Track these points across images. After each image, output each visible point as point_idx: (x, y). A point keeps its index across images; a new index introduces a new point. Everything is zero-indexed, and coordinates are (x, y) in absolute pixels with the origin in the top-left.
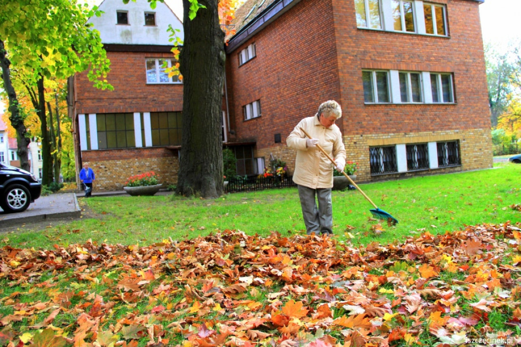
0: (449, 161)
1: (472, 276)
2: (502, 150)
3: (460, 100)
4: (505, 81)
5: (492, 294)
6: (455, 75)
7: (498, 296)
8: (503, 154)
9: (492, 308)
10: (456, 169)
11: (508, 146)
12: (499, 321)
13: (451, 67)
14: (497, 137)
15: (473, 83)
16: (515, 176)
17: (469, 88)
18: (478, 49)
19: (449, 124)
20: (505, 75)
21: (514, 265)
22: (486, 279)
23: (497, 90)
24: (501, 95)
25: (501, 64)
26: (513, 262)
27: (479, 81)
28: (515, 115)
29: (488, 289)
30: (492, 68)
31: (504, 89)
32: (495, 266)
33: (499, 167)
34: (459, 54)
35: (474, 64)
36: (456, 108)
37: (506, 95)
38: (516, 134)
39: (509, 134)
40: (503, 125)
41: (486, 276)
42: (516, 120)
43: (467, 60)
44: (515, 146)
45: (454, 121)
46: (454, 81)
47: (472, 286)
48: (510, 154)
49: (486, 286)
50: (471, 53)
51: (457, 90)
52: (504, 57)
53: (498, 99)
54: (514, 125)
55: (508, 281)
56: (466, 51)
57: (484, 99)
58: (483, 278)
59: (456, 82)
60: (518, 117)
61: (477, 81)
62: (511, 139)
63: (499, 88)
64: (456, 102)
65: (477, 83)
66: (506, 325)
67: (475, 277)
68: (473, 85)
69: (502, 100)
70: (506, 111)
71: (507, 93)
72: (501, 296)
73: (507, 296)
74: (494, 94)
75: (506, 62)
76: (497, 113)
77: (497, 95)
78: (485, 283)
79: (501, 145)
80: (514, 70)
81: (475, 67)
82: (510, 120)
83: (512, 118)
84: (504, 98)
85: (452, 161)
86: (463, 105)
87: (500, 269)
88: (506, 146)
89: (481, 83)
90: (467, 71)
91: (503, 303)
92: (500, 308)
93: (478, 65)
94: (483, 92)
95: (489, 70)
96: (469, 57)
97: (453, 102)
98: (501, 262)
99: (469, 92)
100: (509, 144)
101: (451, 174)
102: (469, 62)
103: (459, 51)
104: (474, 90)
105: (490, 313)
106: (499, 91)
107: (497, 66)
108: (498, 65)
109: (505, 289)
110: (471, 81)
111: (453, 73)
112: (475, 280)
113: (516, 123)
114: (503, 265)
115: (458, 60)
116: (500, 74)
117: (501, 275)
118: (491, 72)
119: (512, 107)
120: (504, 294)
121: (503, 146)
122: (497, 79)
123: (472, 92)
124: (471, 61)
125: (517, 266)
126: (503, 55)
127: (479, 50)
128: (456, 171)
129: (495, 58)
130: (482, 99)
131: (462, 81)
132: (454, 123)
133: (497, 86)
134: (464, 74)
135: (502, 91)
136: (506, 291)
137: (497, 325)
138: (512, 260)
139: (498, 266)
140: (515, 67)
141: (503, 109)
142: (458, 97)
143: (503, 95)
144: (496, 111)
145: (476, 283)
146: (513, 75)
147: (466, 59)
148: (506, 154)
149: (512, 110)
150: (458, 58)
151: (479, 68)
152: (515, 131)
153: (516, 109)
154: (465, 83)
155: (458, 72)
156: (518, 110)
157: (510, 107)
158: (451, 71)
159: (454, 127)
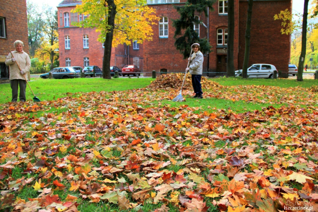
0: (2, 75)
1: (5, 148)
2: (37, 70)
3: (10, 37)
4: (40, 30)
5: (17, 157)
6: (6, 19)
7: (20, 158)
8: (37, 73)
9: (15, 165)
10: (6, 81)
11: (40, 68)
12: (19, 173)
13: (3, 13)
14: (34, 62)
15: (19, 27)
16: (41, 86)
17: (16, 30)
18: (22, 5)
19: (2, 51)
20: (40, 26)
21: (32, 137)
22: (14, 148)
23: (35, 34)
24: (37, 38)
25: (38, 19)
26: (32, 136)
27: (23, 26)
28: (45, 50)
29: (14, 154)
30: (33, 20)
31: (39, 34)
32: (21, 140)
33: (34, 80)
34: (10, 6)
35: (20, 15)
36: (7, 42)
37: (40, 38)
38: (45, 61)
39: (41, 61)
40: (38, 56)
41: (14, 146)
42: (45, 53)
43: (15, 12)
44: (44, 69)
45: (5, 50)
46: (5, 23)
47: (4, 154)
48: (41, 73)
49: (13, 153)
50: (18, 7)
51: (8, 30)
52: (40, 15)
53: (35, 40)
54: (44, 56)
55: (27, 147)
56: (15, 5)
57: (25, 38)
58: (12, 148)
59: (7, 24)
60: (46, 52)
61: (21, 26)
62: (42, 64)
63: (36, 33)
64: (7, 37)
65: (22, 27)
66: (23, 174)
67: (7, 148)
68: (19, 28)
69: (38, 41)
70: (40, 47)
71: (41, 37)
72: (22, 157)
73: (26, 156)
74: (34, 36)
75: (41, 18)
76: (35, 48)
77: (35, 37)
78: (14, 151)
79: (37, 67)
80: (46, 24)
81: (20, 17)
82: (42, 53)
83: (43, 52)
84: (39, 40)
85: (3, 75)
86: (11, 40)
87: (24, 141)
88: (39, 68)
89: (24, 28)
90: (15, 18)
91: (22, 161)
92: (20, 164)
93: (22, 16)
94: (25, 33)
95: (31, 21)
96: (16, 10)
97: (5, 37)
98: (25, 137)
99: (16, 32)
100: (41, 67)
101: (3, 84)
102: (17, 13)
103: (10, 4)
104: (19, 31)
105: (13, 169)
106: (36, 35)
107: (35, 19)
108: (37, 19)
109: (25, 153)
110: (17, 25)
111: (5, 18)
112: (7, 150)
113: (45, 55)
114: (26, 138)
115: (9, 10)
116: (38, 25)
117: (23, 145)
118: (32, 23)
119: (43, 45)
120: (23, 156)
121: (38, 68)
122: (35, 27)
123: (18, 32)
124: (18, 12)
125: (34, 138)
126: (39, 13)
127: (24, 7)
128: (6, 82)
129: (35, 15)
130: (24, 38)
131: (12, 25)
132: (5, 51)
133: (35, 31)
134: (13, 20)
135: (38, 35)
136: (25, 154)
137: (17, 175)
138: (31, 134)
139: (23, 139)
140: (46, 22)
141: (38, 46)
142: (8, 34)
143: (39, 38)
144: (34, 47)
145: (8, 152)
146: (45, 27)
147: (14, 10)
148: (39, 73)
149: (43, 47)
150: (9, 9)
151: (23, 18)
152: (45, 60)
153: (46, 47)
154: (13, 26)
155: (9, 18)
156: (46, 48)
157: (42, 46)
158: (4, 17)
159: (5, 54)
